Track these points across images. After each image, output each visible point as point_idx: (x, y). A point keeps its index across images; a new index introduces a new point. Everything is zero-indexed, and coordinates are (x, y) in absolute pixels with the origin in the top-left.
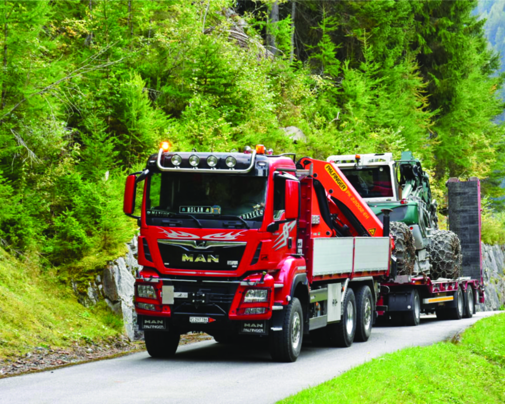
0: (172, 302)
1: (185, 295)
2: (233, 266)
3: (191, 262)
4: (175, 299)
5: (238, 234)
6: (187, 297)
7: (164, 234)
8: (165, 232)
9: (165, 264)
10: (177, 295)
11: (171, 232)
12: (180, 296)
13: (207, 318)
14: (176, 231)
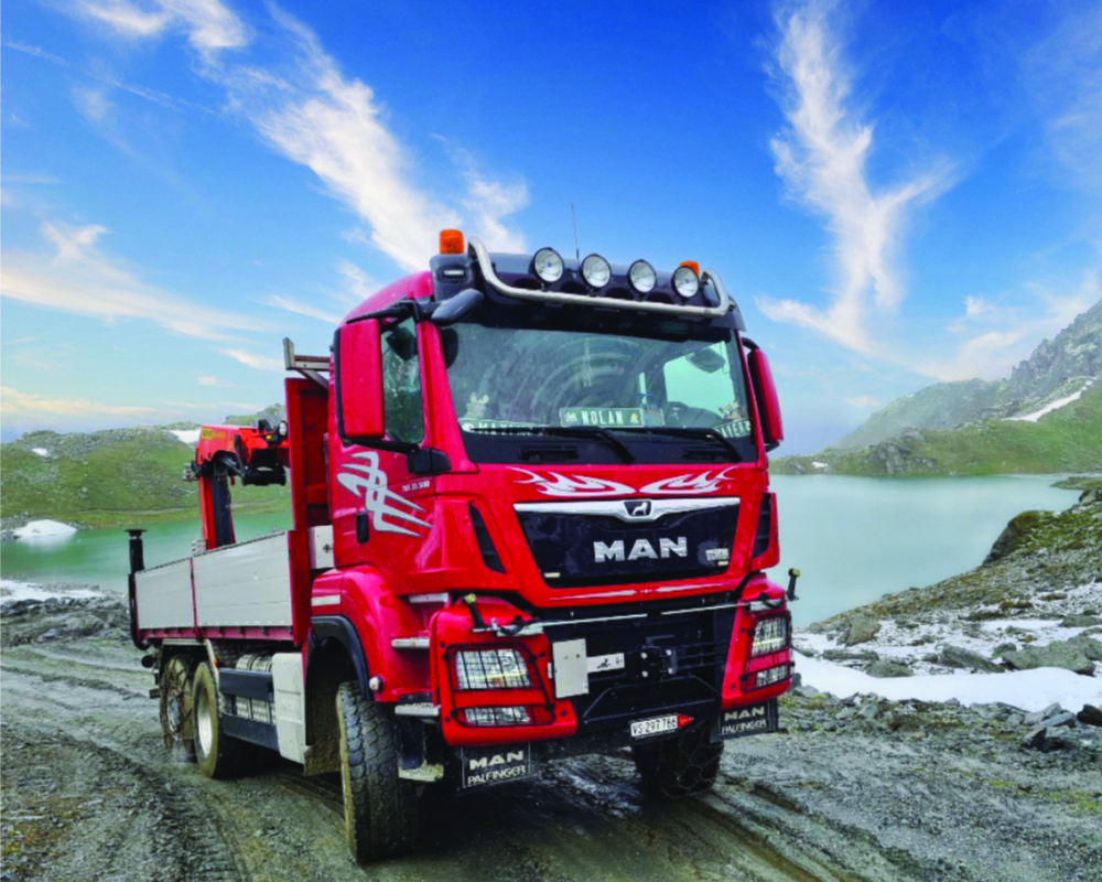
0: (582, 688)
1: (616, 661)
2: (721, 563)
3: (620, 563)
4: (591, 676)
5: (721, 476)
6: (622, 665)
7: (535, 486)
8: (536, 478)
9: (548, 575)
10: (595, 664)
11: (555, 480)
12: (604, 665)
13: (674, 718)
14: (568, 475)
